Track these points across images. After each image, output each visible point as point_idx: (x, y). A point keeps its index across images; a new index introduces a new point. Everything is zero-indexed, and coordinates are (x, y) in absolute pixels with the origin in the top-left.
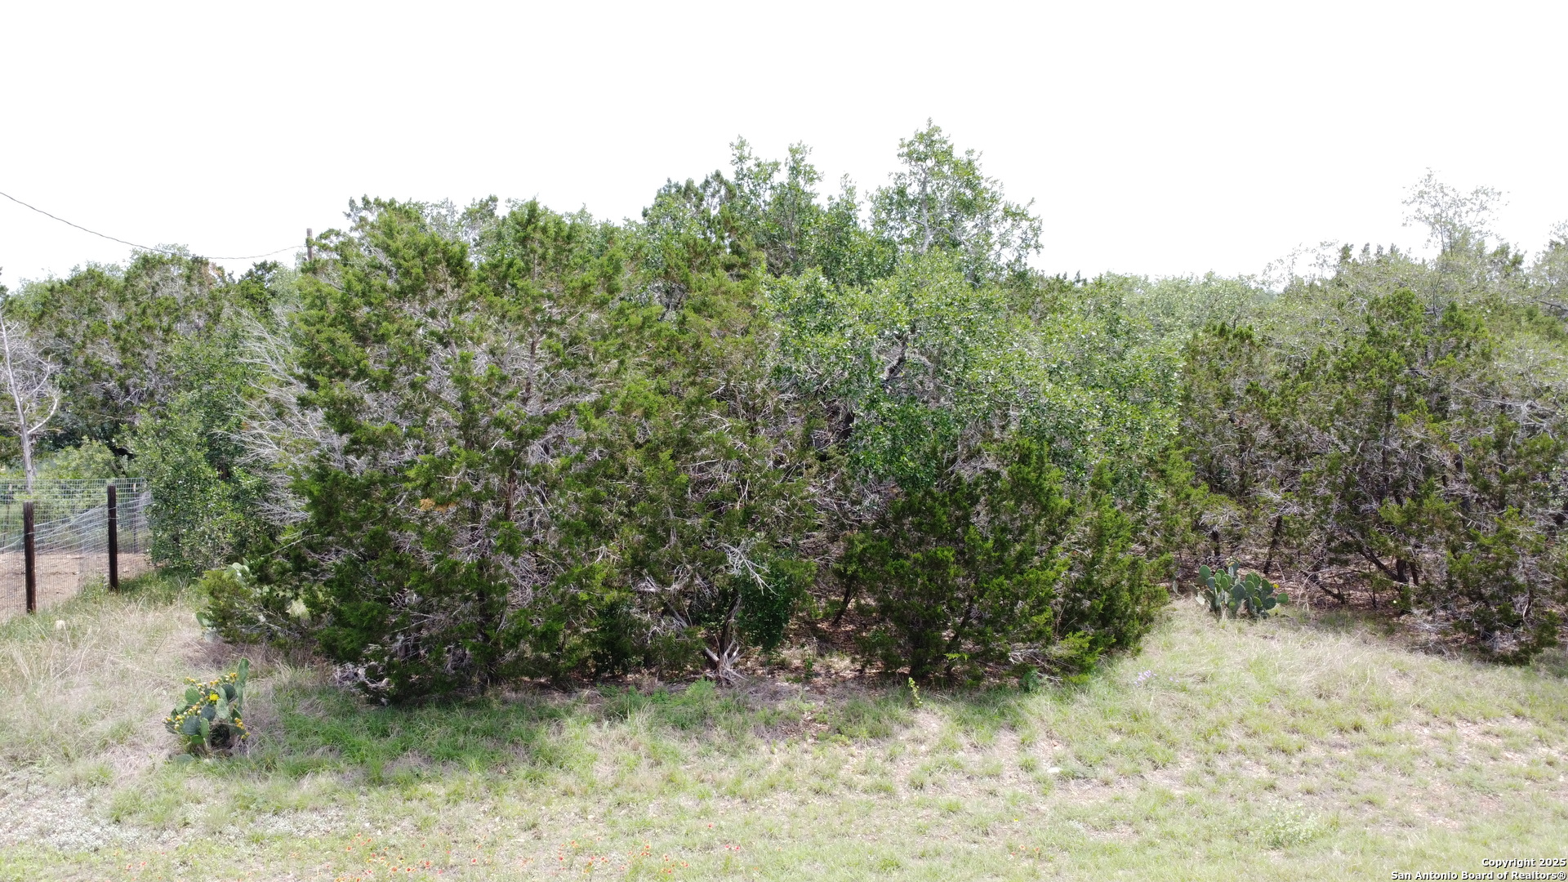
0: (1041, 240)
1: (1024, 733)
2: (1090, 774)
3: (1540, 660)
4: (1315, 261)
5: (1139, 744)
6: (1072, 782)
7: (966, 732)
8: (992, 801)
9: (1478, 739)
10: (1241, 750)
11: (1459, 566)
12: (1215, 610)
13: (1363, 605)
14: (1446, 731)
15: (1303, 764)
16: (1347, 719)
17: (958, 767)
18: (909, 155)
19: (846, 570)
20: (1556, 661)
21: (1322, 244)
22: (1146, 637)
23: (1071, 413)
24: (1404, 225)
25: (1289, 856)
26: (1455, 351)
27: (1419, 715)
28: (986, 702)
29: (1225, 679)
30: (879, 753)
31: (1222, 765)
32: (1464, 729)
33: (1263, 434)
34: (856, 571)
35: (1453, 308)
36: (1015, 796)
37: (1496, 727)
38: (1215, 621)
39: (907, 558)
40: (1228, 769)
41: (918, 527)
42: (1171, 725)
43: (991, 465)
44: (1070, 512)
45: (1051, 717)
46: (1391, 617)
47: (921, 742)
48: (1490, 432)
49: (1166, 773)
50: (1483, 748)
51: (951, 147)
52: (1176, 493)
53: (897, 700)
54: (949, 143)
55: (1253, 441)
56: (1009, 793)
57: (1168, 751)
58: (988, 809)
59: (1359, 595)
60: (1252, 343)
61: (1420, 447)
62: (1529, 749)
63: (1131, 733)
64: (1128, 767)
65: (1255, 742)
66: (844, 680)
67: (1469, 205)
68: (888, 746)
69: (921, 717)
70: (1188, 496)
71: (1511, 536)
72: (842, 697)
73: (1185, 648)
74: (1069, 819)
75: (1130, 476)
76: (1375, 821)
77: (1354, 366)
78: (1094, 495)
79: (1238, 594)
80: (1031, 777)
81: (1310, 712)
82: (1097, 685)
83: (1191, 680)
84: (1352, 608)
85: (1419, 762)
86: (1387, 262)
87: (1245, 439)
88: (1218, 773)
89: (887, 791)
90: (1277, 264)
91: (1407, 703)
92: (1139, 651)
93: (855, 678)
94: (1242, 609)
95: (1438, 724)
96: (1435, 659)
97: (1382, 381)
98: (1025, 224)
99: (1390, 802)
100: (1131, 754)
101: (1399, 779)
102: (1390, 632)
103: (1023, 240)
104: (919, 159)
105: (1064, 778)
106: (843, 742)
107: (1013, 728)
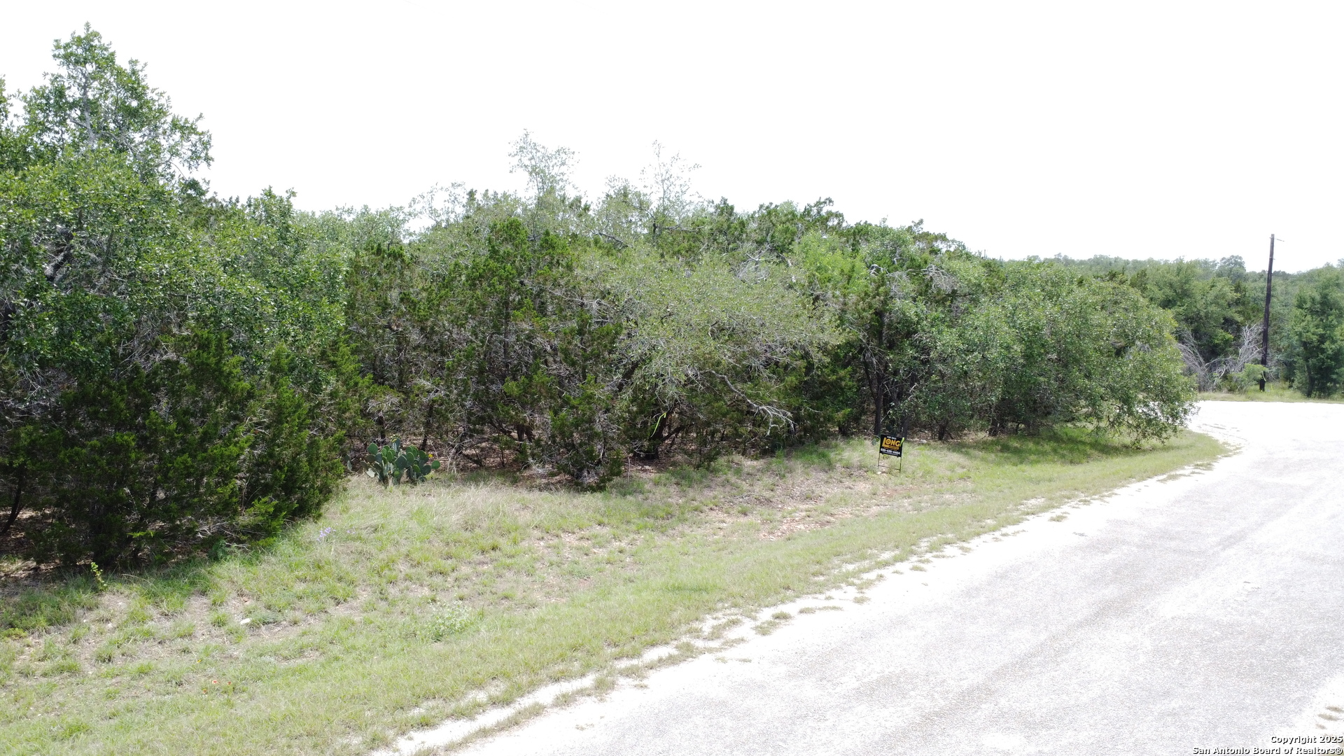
0: (211, 153)
1: (215, 594)
2: (280, 618)
3: (611, 487)
4: (448, 198)
5: (323, 587)
6: (263, 628)
7: (157, 605)
8: (186, 657)
9: (576, 543)
10: (408, 578)
11: (559, 423)
12: (383, 480)
13: (496, 466)
14: (555, 541)
15: (456, 580)
16: (487, 543)
17: (149, 635)
18: (67, 57)
19: (11, 464)
20: (622, 486)
21: (453, 185)
22: (326, 505)
23: (245, 300)
24: (511, 172)
25: (448, 642)
26: (551, 265)
27: (537, 533)
28: (176, 575)
29: (393, 526)
30: (60, 638)
31: (393, 591)
32: (569, 539)
33: (415, 337)
34: (24, 463)
35: (547, 234)
36: (207, 648)
37: (585, 533)
38: (383, 488)
39: (84, 446)
40: (398, 594)
41: (94, 416)
42: (349, 569)
43: (171, 356)
44: (251, 395)
45: (240, 578)
46: (515, 472)
47: (108, 621)
48: (574, 324)
49: (347, 605)
50: (578, 549)
51: (112, 54)
52: (345, 383)
53: (78, 587)
54: (111, 50)
55: (408, 343)
56: (201, 647)
57: (347, 589)
58: (181, 665)
59: (492, 461)
60: (403, 261)
61: (529, 337)
62: (608, 545)
63: (315, 579)
64: (314, 606)
65: (419, 570)
66: (16, 580)
67: (554, 161)
68: (71, 630)
69: (106, 598)
70: (356, 384)
71: (591, 397)
72: (12, 595)
73: (359, 509)
74: (261, 656)
75: (305, 366)
76: (509, 608)
77: (481, 276)
78: (272, 379)
79: (401, 464)
80: (223, 630)
81: (460, 542)
82: (284, 546)
83: (364, 532)
84: (488, 469)
85: (538, 565)
86: (501, 202)
87: (401, 340)
88: (390, 598)
89: (73, 671)
90: (419, 198)
91: (528, 526)
92: (320, 516)
93: (29, 576)
94: (404, 478)
95: (550, 537)
96: (545, 494)
97: (501, 287)
98: (194, 138)
99: (519, 595)
100: (315, 596)
101: (525, 578)
102: (515, 482)
103: (193, 152)
104: (77, 62)
105: (253, 626)
106: (16, 635)
107: (203, 593)
